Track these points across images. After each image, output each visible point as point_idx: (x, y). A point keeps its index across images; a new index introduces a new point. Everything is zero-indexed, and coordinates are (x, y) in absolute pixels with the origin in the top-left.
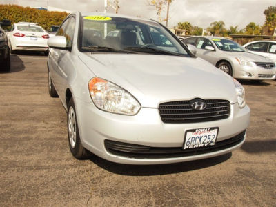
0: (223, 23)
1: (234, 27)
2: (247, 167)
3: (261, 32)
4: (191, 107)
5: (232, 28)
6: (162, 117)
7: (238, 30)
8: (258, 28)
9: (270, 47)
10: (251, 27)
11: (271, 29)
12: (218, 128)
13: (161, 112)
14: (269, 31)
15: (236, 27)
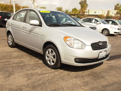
0: (62, 8)
1: (67, 10)
2: (110, 65)
3: (80, 12)
4: (99, 44)
5: (66, 10)
6: (92, 48)
7: (69, 11)
8: (78, 11)
9: (92, 20)
10: (75, 10)
11: (84, 11)
12: (106, 51)
13: (92, 47)
14: (83, 12)
15: (68, 10)
